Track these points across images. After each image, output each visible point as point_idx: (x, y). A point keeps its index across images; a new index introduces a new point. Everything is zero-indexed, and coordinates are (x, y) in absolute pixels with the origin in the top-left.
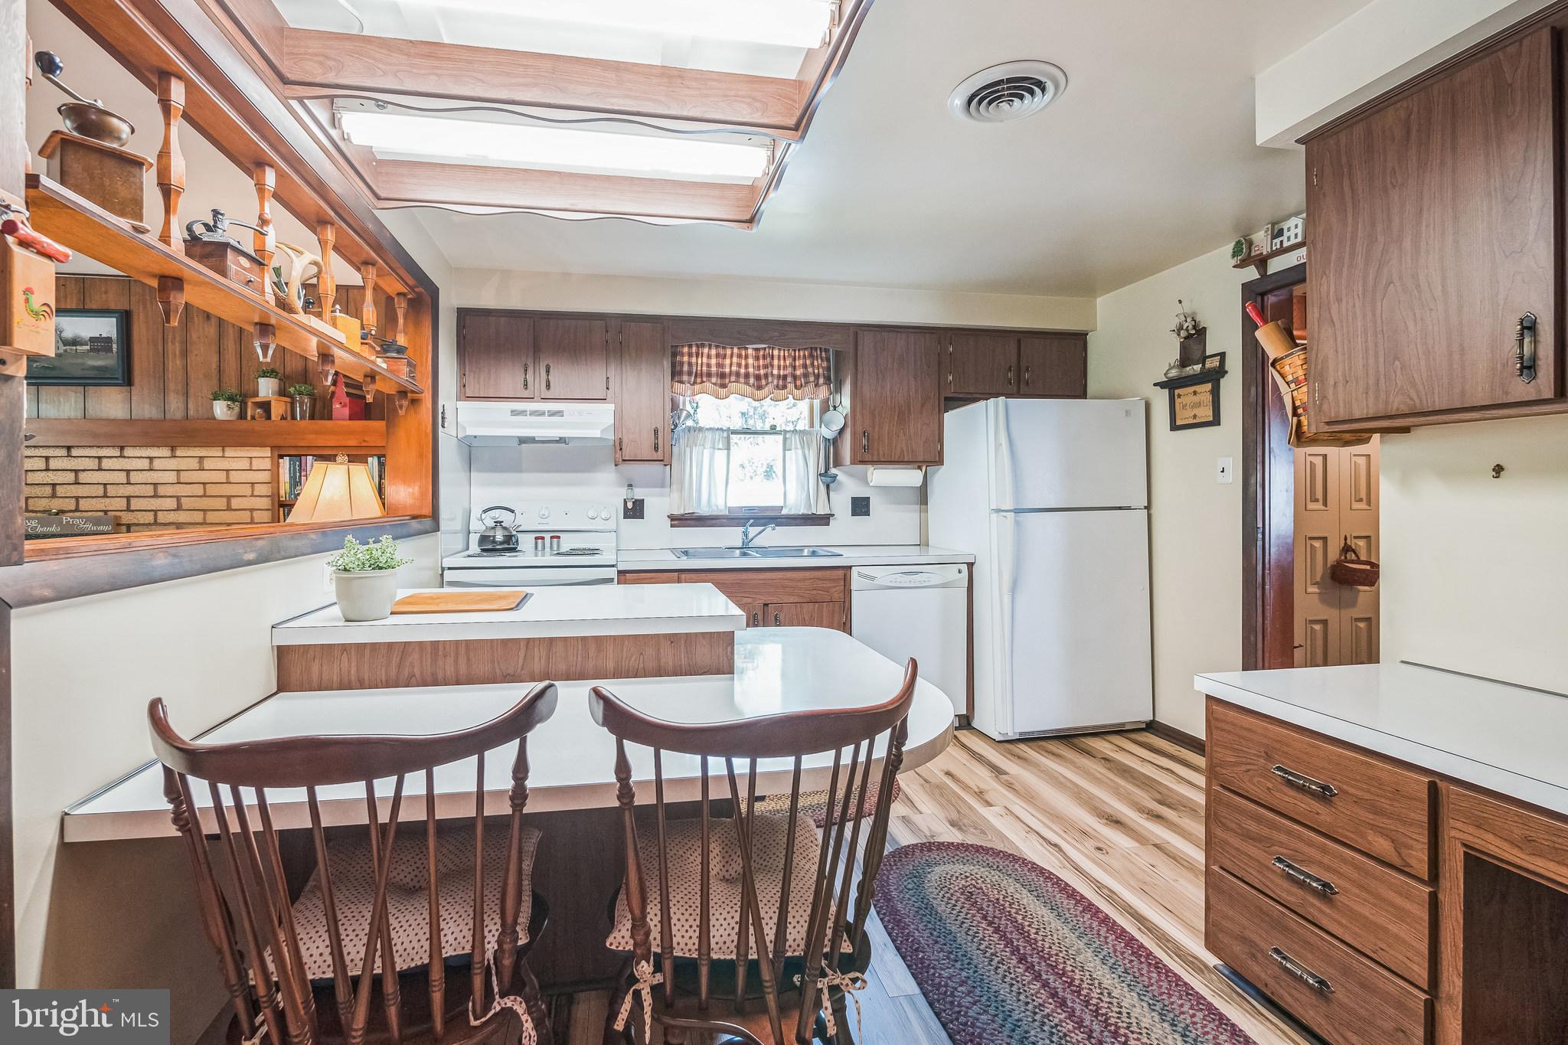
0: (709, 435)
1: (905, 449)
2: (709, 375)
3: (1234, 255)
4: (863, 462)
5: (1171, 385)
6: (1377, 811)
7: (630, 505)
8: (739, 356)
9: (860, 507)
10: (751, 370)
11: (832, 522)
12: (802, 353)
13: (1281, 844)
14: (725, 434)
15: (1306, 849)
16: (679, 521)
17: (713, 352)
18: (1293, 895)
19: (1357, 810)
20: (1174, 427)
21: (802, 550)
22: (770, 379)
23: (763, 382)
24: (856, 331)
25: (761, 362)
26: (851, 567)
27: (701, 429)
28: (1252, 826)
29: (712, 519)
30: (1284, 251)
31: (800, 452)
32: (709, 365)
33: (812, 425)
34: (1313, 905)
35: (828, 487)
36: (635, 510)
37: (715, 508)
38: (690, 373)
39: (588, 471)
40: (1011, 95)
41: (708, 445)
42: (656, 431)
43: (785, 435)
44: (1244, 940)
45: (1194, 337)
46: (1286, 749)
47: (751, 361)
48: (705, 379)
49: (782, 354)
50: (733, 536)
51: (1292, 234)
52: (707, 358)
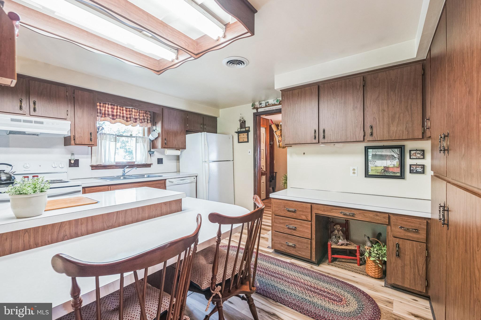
0: (108, 136)
1: (176, 144)
2: (109, 115)
3: (252, 106)
4: (165, 148)
5: (238, 133)
6: (303, 212)
7: (72, 162)
8: (120, 110)
9: (160, 161)
10: (125, 115)
11: (152, 166)
12: (142, 112)
13: (287, 223)
14: (115, 136)
15: (291, 222)
16: (94, 167)
17: (110, 106)
18: (289, 231)
19: (300, 212)
20: (239, 142)
21: (144, 175)
22: (132, 119)
23: (129, 120)
24: (163, 108)
25: (128, 113)
26: (166, 179)
27: (105, 134)
28: (282, 221)
29: (111, 166)
30: (261, 107)
31: (142, 144)
32: (108, 111)
33: (144, 135)
34: (293, 232)
35: (150, 155)
36: (75, 164)
37: (111, 162)
38: (100, 113)
39: (49, 147)
40: (237, 63)
41: (108, 139)
42: (91, 134)
43: (136, 138)
44: (280, 243)
45: (243, 123)
46: (288, 205)
47: (124, 112)
48: (106, 116)
49: (135, 111)
50: (119, 172)
51: (263, 104)
52: (108, 108)
